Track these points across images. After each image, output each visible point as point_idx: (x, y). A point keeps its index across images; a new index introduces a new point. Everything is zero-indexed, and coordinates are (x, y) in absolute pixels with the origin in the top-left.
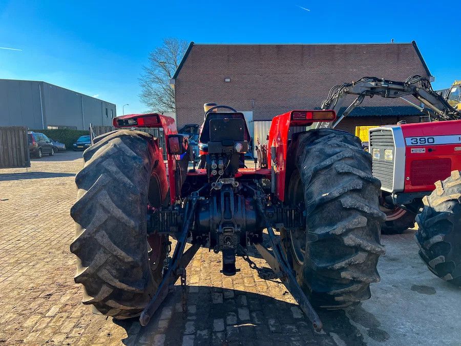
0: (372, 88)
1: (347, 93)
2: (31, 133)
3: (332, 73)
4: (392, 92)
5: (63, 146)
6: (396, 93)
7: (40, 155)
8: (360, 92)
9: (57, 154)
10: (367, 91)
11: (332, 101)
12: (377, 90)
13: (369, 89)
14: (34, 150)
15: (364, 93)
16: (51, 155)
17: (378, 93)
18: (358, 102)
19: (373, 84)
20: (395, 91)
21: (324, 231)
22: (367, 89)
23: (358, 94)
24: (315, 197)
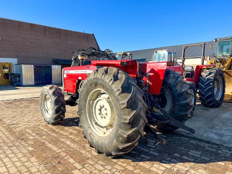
0: (93, 53)
1: (83, 54)
3: (60, 43)
4: (100, 55)
6: (102, 56)
8: (89, 54)
12: (95, 54)
13: (92, 53)
15: (90, 55)
17: (95, 55)
18: (88, 58)
19: (94, 51)
20: (101, 55)
21: (185, 102)
22: (91, 53)
23: (87, 55)
24: (179, 91)
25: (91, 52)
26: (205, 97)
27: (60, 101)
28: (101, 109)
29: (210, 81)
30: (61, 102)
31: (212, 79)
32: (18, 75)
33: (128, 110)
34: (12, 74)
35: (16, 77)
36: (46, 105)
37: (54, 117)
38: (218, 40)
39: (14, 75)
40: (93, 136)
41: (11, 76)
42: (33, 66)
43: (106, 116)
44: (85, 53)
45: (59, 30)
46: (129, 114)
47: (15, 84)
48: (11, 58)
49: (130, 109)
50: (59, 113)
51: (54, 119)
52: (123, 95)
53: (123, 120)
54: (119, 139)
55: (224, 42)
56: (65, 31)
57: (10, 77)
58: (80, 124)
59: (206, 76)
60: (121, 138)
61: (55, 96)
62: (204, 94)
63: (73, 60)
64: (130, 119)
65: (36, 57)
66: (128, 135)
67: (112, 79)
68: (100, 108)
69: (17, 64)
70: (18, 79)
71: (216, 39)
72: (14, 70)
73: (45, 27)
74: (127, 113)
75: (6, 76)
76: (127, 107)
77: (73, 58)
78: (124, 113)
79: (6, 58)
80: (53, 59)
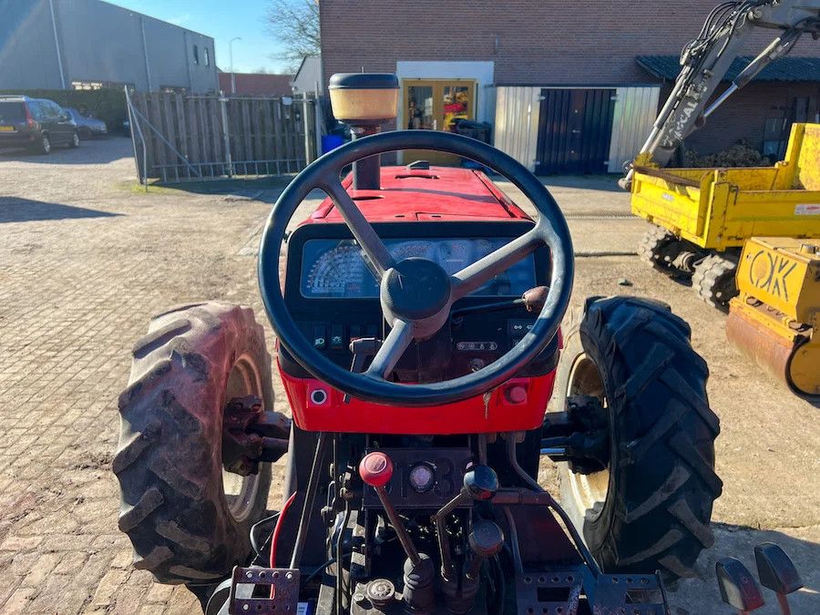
1: (755, 22)
2: (23, 99)
5: (102, 127)
7: (48, 147)
8: (789, 21)
9: (85, 143)
10: (809, 20)
11: (711, 44)
13: (815, 15)
14: (33, 139)
15: (800, 26)
16: (72, 146)
22: (810, 14)
23: (782, 27)
25: (812, 10)
32: (482, 130)
35: (475, 136)
39: (469, 127)
42: (538, 90)
44: (765, 20)
63: (687, 63)
65: (563, 53)
69: (491, 86)
77: (686, 54)
80: (638, 57)
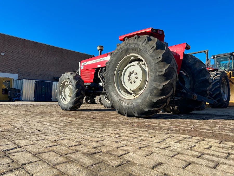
21: (205, 78)
24: (198, 69)
26: (213, 96)
27: (80, 85)
28: (130, 76)
29: (217, 81)
30: (82, 86)
31: (218, 79)
32: (18, 90)
33: (163, 63)
34: (12, 89)
35: (15, 92)
36: (63, 93)
37: (74, 100)
38: (215, 56)
39: (14, 89)
40: (122, 102)
41: (11, 91)
42: (34, 81)
43: (136, 80)
45: (62, 50)
46: (164, 67)
47: (15, 99)
48: (12, 73)
49: (165, 63)
50: (79, 97)
51: (73, 103)
52: (157, 51)
53: (158, 72)
54: (153, 93)
55: (221, 58)
56: (68, 50)
57: (9, 92)
58: (107, 94)
59: (213, 77)
60: (155, 91)
61: (75, 80)
62: (212, 93)
64: (166, 70)
66: (164, 86)
67: (145, 40)
68: (129, 74)
69: (17, 80)
70: (18, 93)
71: (214, 56)
72: (15, 85)
73: (48, 46)
74: (162, 66)
75: (5, 91)
76: (162, 61)
78: (159, 67)
79: (7, 73)
80: (54, 77)
